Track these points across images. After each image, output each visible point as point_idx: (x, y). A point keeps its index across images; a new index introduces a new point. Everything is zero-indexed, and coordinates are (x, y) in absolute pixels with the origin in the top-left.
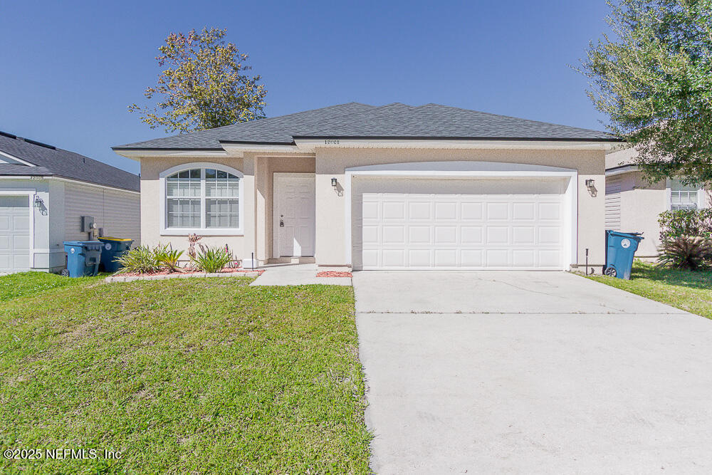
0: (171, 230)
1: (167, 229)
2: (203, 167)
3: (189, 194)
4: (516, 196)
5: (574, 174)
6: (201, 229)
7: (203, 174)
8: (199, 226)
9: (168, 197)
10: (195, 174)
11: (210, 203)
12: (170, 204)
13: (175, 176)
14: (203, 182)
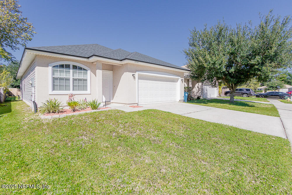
0: (55, 92)
1: (53, 91)
2: (71, 64)
3: (64, 75)
4: (170, 83)
5: (180, 78)
6: (71, 91)
7: (71, 67)
8: (69, 90)
9: (53, 76)
10: (68, 66)
11: (74, 80)
12: (54, 79)
13: (57, 66)
14: (71, 71)
